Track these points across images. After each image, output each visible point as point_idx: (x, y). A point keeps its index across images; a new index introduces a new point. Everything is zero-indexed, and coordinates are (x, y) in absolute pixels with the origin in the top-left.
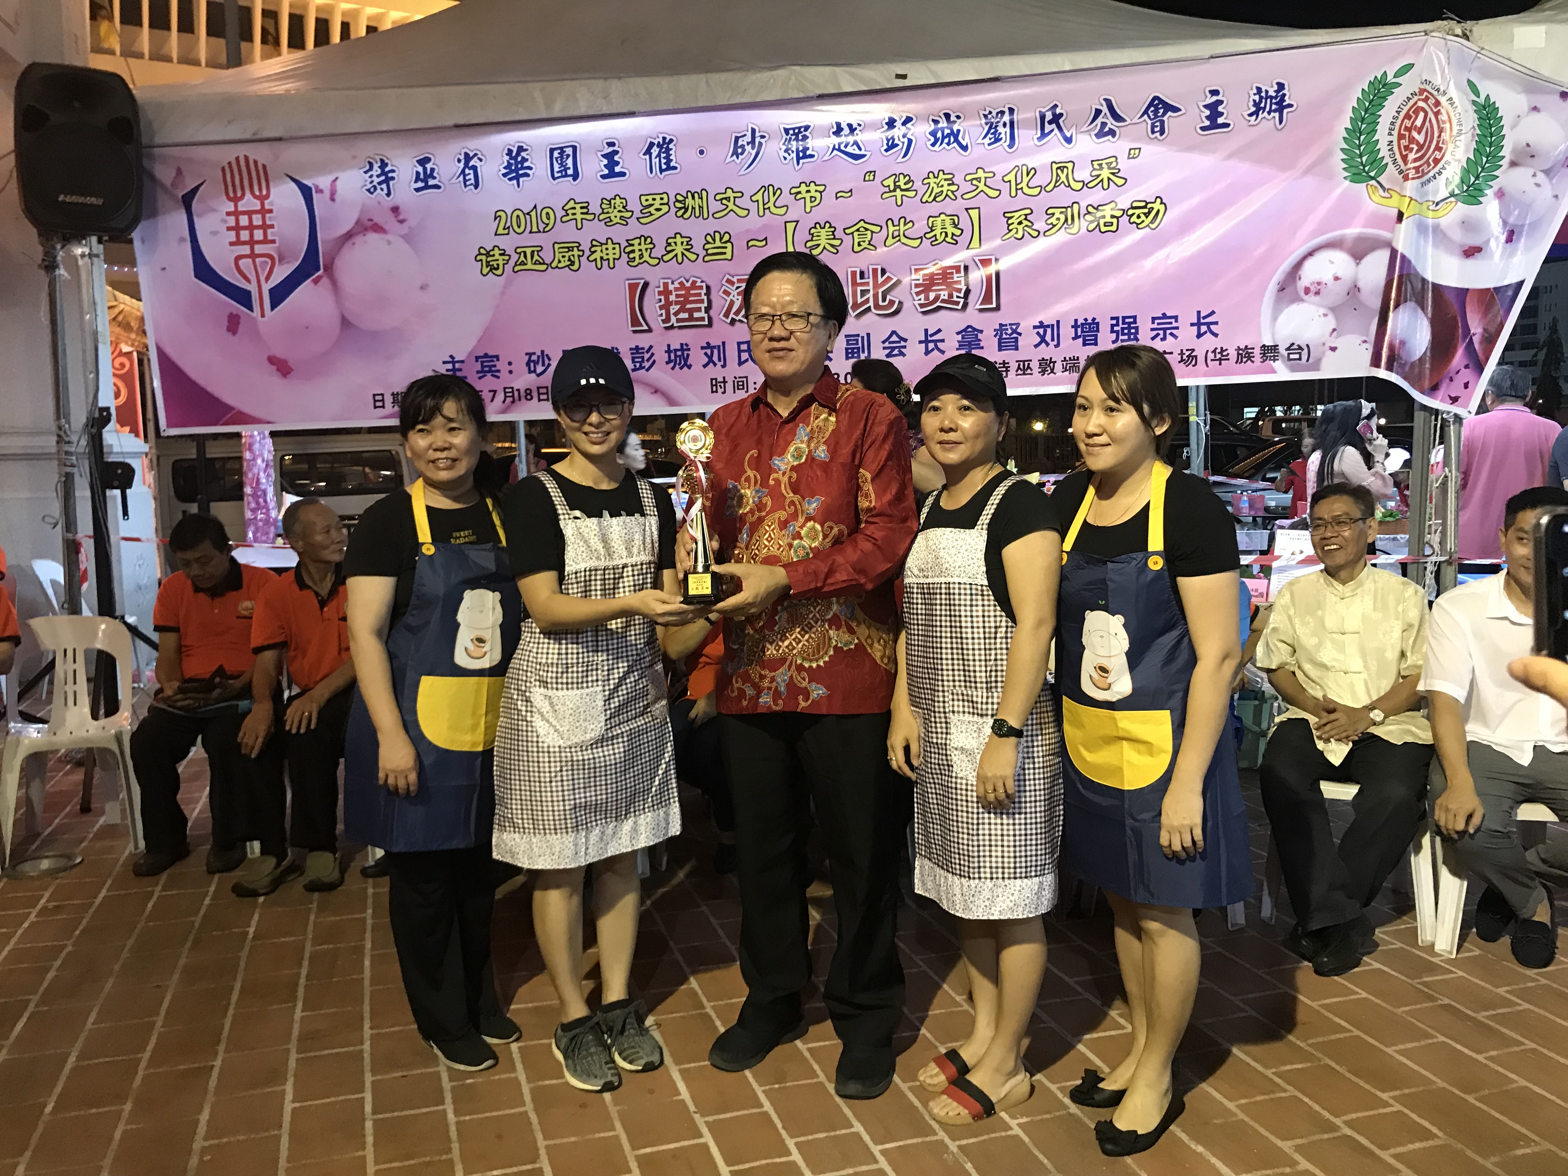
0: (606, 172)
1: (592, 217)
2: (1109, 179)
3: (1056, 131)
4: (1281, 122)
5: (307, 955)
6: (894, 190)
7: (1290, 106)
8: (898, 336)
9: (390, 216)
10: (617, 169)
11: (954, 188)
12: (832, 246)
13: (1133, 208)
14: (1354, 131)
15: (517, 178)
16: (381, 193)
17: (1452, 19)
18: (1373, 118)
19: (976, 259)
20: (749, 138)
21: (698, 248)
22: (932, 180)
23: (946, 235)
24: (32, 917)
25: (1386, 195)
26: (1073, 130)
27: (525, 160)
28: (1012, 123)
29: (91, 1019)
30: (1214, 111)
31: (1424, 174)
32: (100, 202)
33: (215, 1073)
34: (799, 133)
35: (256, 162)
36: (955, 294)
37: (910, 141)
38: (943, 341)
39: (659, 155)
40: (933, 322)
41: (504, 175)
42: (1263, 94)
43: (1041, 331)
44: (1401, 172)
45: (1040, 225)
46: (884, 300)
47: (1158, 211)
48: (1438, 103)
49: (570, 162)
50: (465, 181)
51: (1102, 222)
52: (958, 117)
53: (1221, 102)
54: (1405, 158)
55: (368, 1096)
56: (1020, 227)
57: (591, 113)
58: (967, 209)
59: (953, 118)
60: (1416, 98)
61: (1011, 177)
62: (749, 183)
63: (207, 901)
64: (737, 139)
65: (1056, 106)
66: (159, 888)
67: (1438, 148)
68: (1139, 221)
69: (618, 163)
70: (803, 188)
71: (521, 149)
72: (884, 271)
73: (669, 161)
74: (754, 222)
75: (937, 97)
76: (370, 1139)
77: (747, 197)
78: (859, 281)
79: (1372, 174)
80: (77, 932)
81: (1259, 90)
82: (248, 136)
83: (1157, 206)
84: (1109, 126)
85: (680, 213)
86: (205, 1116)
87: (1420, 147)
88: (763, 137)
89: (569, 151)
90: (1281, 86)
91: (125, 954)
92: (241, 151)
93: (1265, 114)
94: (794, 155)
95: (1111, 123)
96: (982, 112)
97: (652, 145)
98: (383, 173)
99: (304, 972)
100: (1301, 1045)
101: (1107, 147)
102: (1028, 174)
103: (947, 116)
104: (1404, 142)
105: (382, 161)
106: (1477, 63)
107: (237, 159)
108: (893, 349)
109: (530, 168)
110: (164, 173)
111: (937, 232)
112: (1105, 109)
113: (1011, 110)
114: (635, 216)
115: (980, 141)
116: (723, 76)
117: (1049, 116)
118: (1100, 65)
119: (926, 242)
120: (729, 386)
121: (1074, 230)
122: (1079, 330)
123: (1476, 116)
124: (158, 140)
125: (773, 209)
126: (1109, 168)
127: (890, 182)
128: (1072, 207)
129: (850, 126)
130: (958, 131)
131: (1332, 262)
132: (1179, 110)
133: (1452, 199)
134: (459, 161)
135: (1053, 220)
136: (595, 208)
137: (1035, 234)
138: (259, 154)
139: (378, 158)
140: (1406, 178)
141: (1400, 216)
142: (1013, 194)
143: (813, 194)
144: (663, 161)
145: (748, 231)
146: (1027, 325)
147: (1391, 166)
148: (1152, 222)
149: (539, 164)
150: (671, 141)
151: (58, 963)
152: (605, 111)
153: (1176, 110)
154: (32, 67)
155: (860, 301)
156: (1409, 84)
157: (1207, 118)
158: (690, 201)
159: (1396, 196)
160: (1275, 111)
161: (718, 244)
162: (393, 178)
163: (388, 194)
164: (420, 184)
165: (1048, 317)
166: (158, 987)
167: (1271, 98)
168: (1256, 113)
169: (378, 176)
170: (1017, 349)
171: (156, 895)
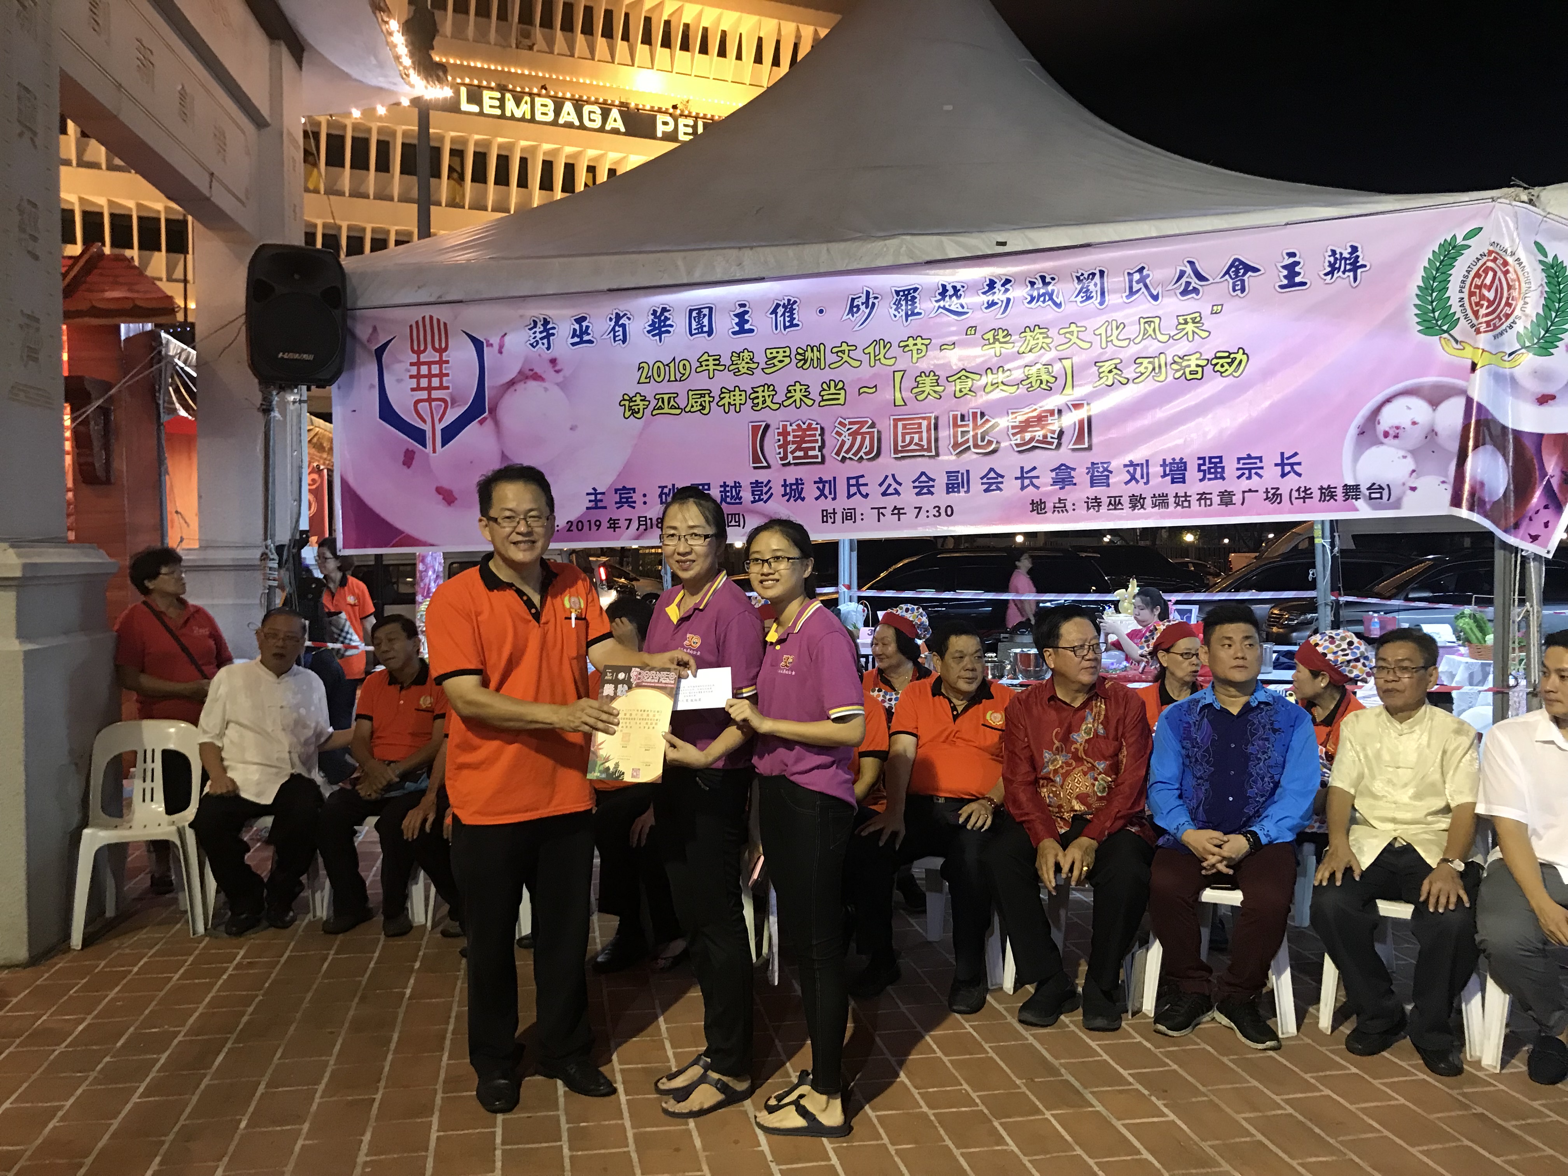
0: (737, 329)
1: (722, 368)
2: (1194, 332)
3: (1144, 290)
4: (1355, 280)
5: (453, 1014)
6: (994, 343)
7: (1364, 266)
8: (995, 473)
9: (549, 366)
10: (747, 327)
11: (1048, 341)
12: (935, 392)
13: (1216, 358)
14: (1426, 289)
15: (660, 334)
16: (541, 347)
17: (1519, 186)
18: (1443, 277)
19: (1069, 404)
20: (863, 299)
21: (814, 395)
22: (1028, 334)
23: (1041, 383)
24: (230, 971)
25: (1459, 346)
26: (1159, 289)
27: (667, 319)
28: (1102, 284)
29: (278, 1055)
30: (1291, 270)
31: (1495, 328)
32: (310, 357)
33: (376, 1105)
34: (908, 295)
35: (438, 321)
36: (1049, 435)
37: (1008, 300)
38: (1038, 477)
39: (783, 314)
40: (1028, 460)
41: (649, 332)
42: (1338, 256)
43: (1131, 469)
44: (1473, 326)
45: (1130, 373)
46: (983, 440)
47: (1241, 361)
48: (1505, 263)
49: (706, 321)
50: (615, 337)
51: (1187, 370)
52: (1053, 279)
53: (1299, 263)
54: (1476, 314)
55: (499, 1131)
56: (1111, 376)
57: (726, 279)
58: (1060, 359)
59: (1048, 280)
60: (1485, 259)
61: (1102, 331)
62: (862, 337)
63: (372, 965)
64: (853, 300)
65: (1143, 268)
66: (332, 952)
67: (1508, 304)
68: (1222, 370)
69: (747, 321)
70: (911, 340)
71: (664, 310)
72: (983, 415)
73: (792, 319)
74: (865, 372)
75: (1034, 262)
76: (499, 1164)
77: (860, 349)
78: (959, 423)
79: (1445, 328)
80: (267, 985)
81: (1334, 252)
82: (432, 299)
83: (1240, 356)
84: (1193, 285)
85: (800, 365)
86: (367, 1137)
87: (1490, 303)
88: (876, 298)
89: (706, 311)
90: (1354, 249)
91: (305, 1005)
92: (427, 311)
93: (1340, 273)
94: (903, 313)
95: (1195, 282)
96: (1074, 275)
97: (778, 306)
98: (546, 330)
99: (451, 1027)
100: (1331, 1141)
101: (1189, 305)
102: (1117, 328)
103: (1043, 278)
104: (1474, 299)
105: (545, 319)
106: (1543, 226)
107: (424, 318)
108: (991, 484)
109: (671, 326)
110: (362, 332)
111: (1033, 379)
112: (1189, 270)
113: (1102, 273)
114: (761, 366)
115: (1073, 299)
116: (842, 246)
117: (1137, 276)
118: (1184, 231)
119: (1022, 389)
120: (839, 517)
121: (1162, 378)
122: (1168, 469)
123: (1544, 275)
124: (360, 304)
125: (883, 361)
126: (1194, 322)
127: (990, 336)
128: (1158, 357)
129: (954, 288)
130: (1053, 291)
131: (1409, 408)
132: (1258, 270)
133: (1523, 351)
134: (611, 319)
135: (1142, 369)
136: (725, 360)
137: (1125, 381)
138: (441, 313)
139: (542, 317)
140: (1478, 332)
141: (1474, 367)
142: (1104, 346)
143: (919, 346)
144: (787, 319)
145: (859, 379)
146: (1116, 464)
147: (1462, 321)
148: (1235, 371)
149: (679, 322)
150: (795, 302)
151: (250, 1009)
152: (738, 276)
153: (1255, 270)
154: (263, 246)
155: (960, 440)
156: (1478, 247)
157: (1285, 277)
158: (809, 354)
159: (1469, 349)
160: (1349, 271)
161: (833, 391)
162: (553, 334)
163: (548, 348)
164: (576, 340)
165: (1137, 455)
166: (332, 1033)
167: (1346, 259)
168: (1331, 273)
169: (541, 332)
170: (1108, 485)
171: (330, 958)
